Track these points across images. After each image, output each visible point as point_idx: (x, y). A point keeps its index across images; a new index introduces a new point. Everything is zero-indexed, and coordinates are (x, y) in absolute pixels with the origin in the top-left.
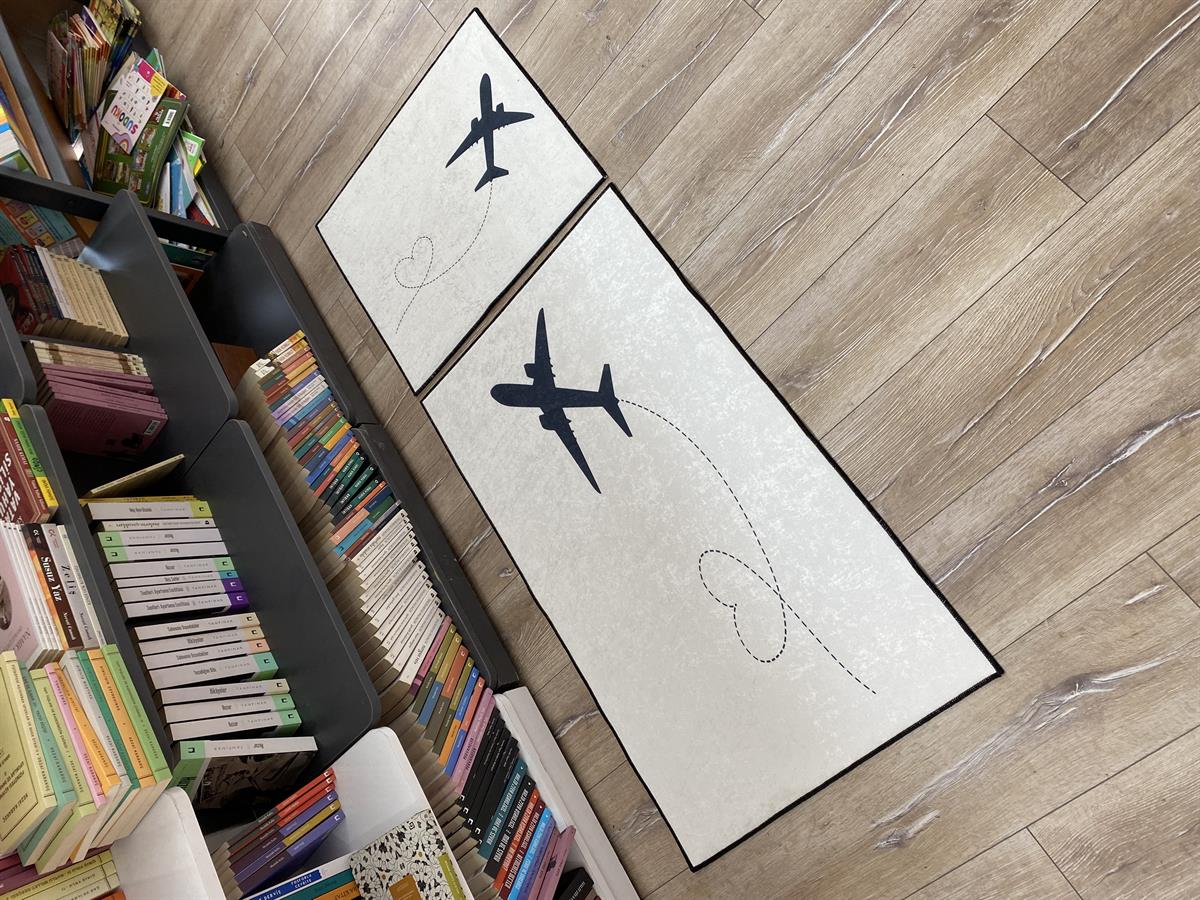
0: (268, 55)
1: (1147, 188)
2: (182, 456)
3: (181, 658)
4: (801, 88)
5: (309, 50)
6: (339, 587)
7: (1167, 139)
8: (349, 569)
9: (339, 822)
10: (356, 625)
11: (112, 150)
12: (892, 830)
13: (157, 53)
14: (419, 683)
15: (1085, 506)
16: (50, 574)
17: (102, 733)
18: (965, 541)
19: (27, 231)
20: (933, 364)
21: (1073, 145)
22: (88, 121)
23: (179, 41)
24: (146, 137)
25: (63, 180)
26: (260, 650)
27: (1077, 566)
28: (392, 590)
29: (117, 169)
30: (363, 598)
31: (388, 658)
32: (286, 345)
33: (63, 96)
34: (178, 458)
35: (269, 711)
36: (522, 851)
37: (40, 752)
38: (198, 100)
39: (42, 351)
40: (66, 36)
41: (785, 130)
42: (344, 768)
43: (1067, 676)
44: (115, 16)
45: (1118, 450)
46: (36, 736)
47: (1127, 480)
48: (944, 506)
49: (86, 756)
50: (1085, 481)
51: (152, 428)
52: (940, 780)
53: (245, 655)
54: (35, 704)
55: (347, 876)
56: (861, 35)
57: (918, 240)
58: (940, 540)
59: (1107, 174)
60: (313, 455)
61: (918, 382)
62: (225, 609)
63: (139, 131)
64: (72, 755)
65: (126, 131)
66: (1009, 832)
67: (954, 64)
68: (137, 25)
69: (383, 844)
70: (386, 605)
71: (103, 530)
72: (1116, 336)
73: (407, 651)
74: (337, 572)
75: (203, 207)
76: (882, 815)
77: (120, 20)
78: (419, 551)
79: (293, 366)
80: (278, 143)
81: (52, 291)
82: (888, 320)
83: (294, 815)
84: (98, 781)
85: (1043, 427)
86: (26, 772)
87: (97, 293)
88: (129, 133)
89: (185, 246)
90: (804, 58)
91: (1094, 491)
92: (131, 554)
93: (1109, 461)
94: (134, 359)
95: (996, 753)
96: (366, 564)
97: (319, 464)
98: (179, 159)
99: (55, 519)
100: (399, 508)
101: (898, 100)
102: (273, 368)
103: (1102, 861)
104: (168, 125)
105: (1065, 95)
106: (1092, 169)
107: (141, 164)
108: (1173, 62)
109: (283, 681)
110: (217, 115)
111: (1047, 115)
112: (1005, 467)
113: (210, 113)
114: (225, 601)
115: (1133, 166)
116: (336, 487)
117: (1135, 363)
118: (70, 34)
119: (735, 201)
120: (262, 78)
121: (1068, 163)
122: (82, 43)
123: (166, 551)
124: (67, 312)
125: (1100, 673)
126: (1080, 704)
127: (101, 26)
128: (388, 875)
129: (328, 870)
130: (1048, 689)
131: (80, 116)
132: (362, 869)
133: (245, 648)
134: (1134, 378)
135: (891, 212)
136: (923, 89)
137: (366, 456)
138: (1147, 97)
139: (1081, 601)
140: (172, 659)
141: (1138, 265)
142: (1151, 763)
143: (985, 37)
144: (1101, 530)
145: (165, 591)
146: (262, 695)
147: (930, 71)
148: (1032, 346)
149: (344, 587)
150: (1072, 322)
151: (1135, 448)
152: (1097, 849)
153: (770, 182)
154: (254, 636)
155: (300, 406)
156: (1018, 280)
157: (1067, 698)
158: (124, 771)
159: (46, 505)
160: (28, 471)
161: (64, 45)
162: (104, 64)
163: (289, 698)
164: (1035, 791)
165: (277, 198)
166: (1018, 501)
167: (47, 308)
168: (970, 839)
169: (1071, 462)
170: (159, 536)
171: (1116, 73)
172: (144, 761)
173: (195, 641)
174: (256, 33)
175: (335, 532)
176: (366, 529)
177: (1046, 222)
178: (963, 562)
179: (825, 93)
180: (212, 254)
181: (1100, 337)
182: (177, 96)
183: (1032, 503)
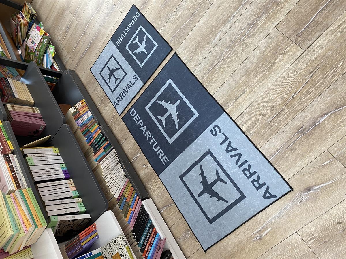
0: (72, 22)
1: (322, 46)
2: (50, 135)
3: (50, 192)
4: (223, 23)
5: (84, 20)
6: (95, 172)
7: (327, 32)
8: (98, 166)
9: (97, 238)
10: (101, 182)
11: (29, 51)
12: (258, 235)
13: (41, 24)
14: (120, 198)
15: (308, 138)
16: (11, 168)
17: (26, 213)
18: (275, 149)
19: (5, 74)
20: (263, 99)
21: (300, 35)
22: (23, 44)
23: (48, 20)
24: (39, 47)
25: (15, 59)
26: (73, 190)
27: (307, 155)
28: (111, 171)
29: (31, 56)
30: (103, 174)
31: (110, 191)
32: (79, 103)
33: (15, 37)
35: (76, 207)
36: (151, 245)
37: (9, 218)
38: (53, 36)
39: (9, 107)
40: (15, 20)
41: (219, 35)
42: (98, 223)
43: (306, 187)
44: (29, 13)
46: (7, 214)
47: (320, 130)
48: (268, 140)
49: (22, 219)
50: (308, 130)
51: (42, 128)
52: (271, 220)
53: (69, 191)
54: (7, 205)
55: (100, 254)
56: (239, 7)
57: (257, 65)
58: (267, 150)
59: (310, 43)
60: (88, 134)
61: (259, 105)
62: (63, 179)
63: (36, 45)
64: (18, 219)
65: (33, 45)
66: (292, 233)
67: (265, 14)
68: (36, 16)
69: (110, 244)
70: (110, 176)
71: (27, 157)
72: (316, 88)
73: (116, 189)
74: (95, 167)
75: (55, 66)
76: (255, 231)
77: (31, 14)
78: (119, 160)
79: (82, 109)
80: (76, 47)
81: (12, 90)
82: (250, 88)
83: (85, 236)
84: (25, 226)
85: (295, 116)
86: (5, 224)
87: (25, 90)
89: (50, 77)
90: (223, 14)
91: (311, 133)
92: (36, 163)
93: (315, 124)
94: (36, 109)
95: (286, 211)
96: (103, 165)
97: (89, 137)
98: (48, 53)
99: (13, 153)
100: (113, 148)
101: (250, 25)
102: (76, 110)
103: (319, 240)
104: (45, 43)
105: (297, 21)
106: (306, 41)
107: (37, 55)
108: (327, 10)
109: (80, 199)
110: (59, 40)
111: (292, 27)
112: (285, 128)
113: (57, 39)
114: (63, 176)
115: (317, 40)
116: (94, 143)
117: (321, 96)
118: (17, 19)
119: (205, 56)
120: (71, 29)
121: (299, 40)
122: (20, 21)
123: (46, 163)
124: (17, 96)
125: (315, 186)
126: (310, 195)
127: (25, 16)
128: (112, 253)
129: (94, 252)
130: (301, 191)
131: (20, 42)
132: (104, 252)
133: (69, 189)
134: (321, 100)
135: (250, 56)
137: (103, 134)
138: (321, 20)
139: (309, 165)
140: (48, 193)
141: (320, 68)
142: (331, 211)
143: (274, 6)
144: (314, 144)
145: (45, 173)
146: (74, 202)
147: (259, 17)
148: (291, 93)
149: (97, 171)
150: (302, 85)
151: (322, 120)
152: (317, 237)
153: (215, 50)
154: (72, 186)
155: (84, 120)
156: (286, 74)
157: (306, 193)
158: (33, 223)
159: (10, 149)
160: (5, 139)
161: (15, 22)
162: (26, 27)
163: (82, 203)
164: (298, 221)
165: (76, 63)
166: (289, 137)
167: (11, 95)
168: (280, 236)
169: (304, 125)
170: (44, 158)
171: (311, 14)
172: (39, 221)
173: (55, 188)
174: (69, 16)
175: (94, 155)
176: (104, 154)
177: (293, 57)
178: (274, 156)
179: (229, 24)
180: (58, 79)
181: (310, 89)
182: (47, 35)
183: (293, 138)
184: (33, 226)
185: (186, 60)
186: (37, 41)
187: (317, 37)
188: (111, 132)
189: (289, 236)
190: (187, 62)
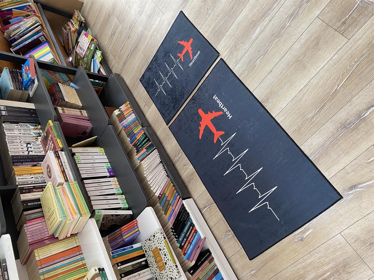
0: (118, 26)
1: (367, 33)
2: (96, 136)
3: (96, 188)
4: (263, 16)
5: (128, 24)
6: (137, 171)
8: (140, 165)
9: (139, 233)
10: (143, 180)
11: (79, 57)
12: (299, 236)
13: (89, 30)
14: (160, 196)
15: (353, 133)
16: (60, 164)
17: (73, 203)
18: (317, 146)
19: (56, 79)
20: (305, 94)
21: (344, 23)
22: (73, 50)
23: (95, 26)
24: (87, 53)
25: (65, 65)
26: (117, 187)
27: (351, 151)
28: (153, 170)
29: (80, 62)
30: (145, 173)
31: (151, 189)
32: (124, 106)
33: (66, 44)
34: (95, 137)
35: (119, 203)
36: (190, 243)
37: (58, 207)
38: (100, 41)
40: (66, 28)
42: (140, 219)
43: (350, 186)
44: (78, 21)
45: (363, 115)
46: (57, 203)
47: (366, 124)
48: (310, 136)
49: (69, 208)
50: (353, 125)
51: (89, 129)
53: (113, 189)
54: (57, 195)
55: (141, 248)
57: (298, 57)
58: (309, 147)
59: (355, 30)
60: (131, 135)
61: (301, 99)
62: (108, 177)
63: (85, 51)
64: (66, 208)
66: (335, 235)
67: (307, 3)
68: (84, 23)
69: (150, 239)
70: (151, 175)
71: (75, 155)
72: (360, 79)
73: (157, 187)
74: (137, 166)
75: (102, 70)
77: (80, 22)
78: (161, 160)
79: (126, 111)
80: (121, 50)
81: (62, 94)
82: (291, 82)
83: (126, 230)
84: (72, 215)
85: (339, 110)
86: (55, 212)
87: (74, 95)
88: (83, 52)
89: (97, 81)
90: (263, 7)
91: (356, 128)
92: (83, 161)
93: (360, 118)
94: (84, 111)
95: (329, 211)
96: (145, 165)
97: (133, 137)
98: (95, 58)
99: (62, 150)
100: (155, 149)
101: (291, 16)
102: (120, 112)
103: (364, 242)
104: (92, 49)
105: (341, 8)
106: (350, 29)
107: (86, 60)
109: (124, 196)
110: (105, 45)
111: (336, 14)
112: (328, 123)
113: (103, 45)
114: (108, 174)
115: (363, 27)
116: (137, 143)
117: (367, 87)
119: (245, 51)
120: (116, 33)
121: (343, 28)
122: (70, 29)
123: (92, 161)
124: (66, 100)
125: (360, 184)
126: (355, 194)
127: (75, 24)
128: (151, 247)
129: (135, 246)
130: (344, 190)
131: (71, 49)
132: (145, 246)
133: (113, 187)
134: (366, 92)
135: (290, 50)
136: (298, 12)
137: (146, 135)
139: (353, 162)
140: (93, 189)
141: (366, 57)
144: (359, 140)
145: (91, 171)
146: (117, 199)
147: (300, 6)
148: (334, 85)
149: (140, 170)
150: (346, 77)
151: (368, 114)
152: (362, 239)
153: (255, 45)
154: (116, 184)
155: (128, 122)
156: (329, 66)
157: (350, 192)
158: (78, 212)
159: (59, 147)
160: (55, 138)
161: (66, 30)
162: (76, 34)
163: (125, 200)
164: (342, 222)
165: (121, 66)
166: (332, 133)
167: (61, 99)
168: (323, 237)
169: (348, 120)
170: (90, 157)
172: (83, 210)
173: (100, 184)
174: (114, 21)
175: (136, 155)
176: (146, 154)
177: (337, 47)
178: (316, 153)
179: (269, 17)
180: (105, 83)
181: (355, 80)
182: (94, 41)
183: (337, 133)
184: (78, 214)
185: (226, 57)
186: (85, 47)
187: (362, 24)
188: (154, 134)
189: (332, 237)
190: (227, 60)
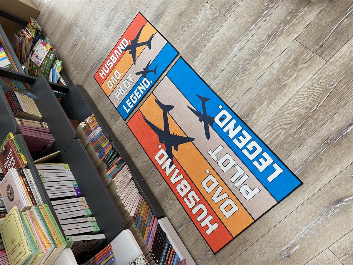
0: (80, 38)
1: (344, 56)
2: (60, 151)
3: (63, 211)
4: (241, 36)
5: (93, 35)
6: (109, 188)
7: (349, 42)
8: (112, 182)
9: (114, 261)
10: (115, 199)
11: (34, 66)
12: (286, 252)
13: (47, 39)
14: (136, 216)
15: (336, 148)
16: (26, 183)
17: (45, 231)
18: (300, 161)
20: (286, 110)
21: (321, 46)
22: (26, 59)
23: (53, 36)
24: (45, 62)
25: (22, 73)
26: (86, 208)
27: (335, 166)
28: (125, 188)
29: (35, 72)
30: (117, 191)
31: (126, 209)
32: (89, 118)
33: (19, 52)
34: (58, 152)
35: (90, 227)
37: (26, 237)
38: (59, 51)
39: (18, 121)
40: (20, 35)
42: (114, 244)
43: (336, 200)
46: (25, 232)
47: (348, 140)
48: (293, 152)
49: (40, 238)
50: (335, 141)
51: (50, 144)
52: (299, 236)
53: (82, 210)
54: (24, 223)
56: (257, 20)
57: (278, 76)
58: (293, 162)
59: (332, 53)
60: (99, 149)
61: (282, 116)
62: (75, 197)
63: (42, 60)
64: (36, 238)
65: (39, 60)
66: (323, 250)
67: (284, 27)
68: (41, 31)
70: (124, 193)
72: (340, 98)
73: (131, 206)
74: (109, 183)
75: (62, 81)
76: (282, 248)
77: (36, 30)
78: (132, 177)
79: (92, 124)
80: (84, 62)
81: (20, 104)
82: (271, 99)
83: (101, 258)
84: (44, 246)
85: (321, 126)
86: (22, 244)
87: (33, 105)
89: (57, 92)
90: (240, 28)
91: (338, 143)
92: (46, 180)
93: (341, 134)
94: (44, 123)
95: (316, 225)
96: (118, 181)
97: (101, 152)
98: (54, 68)
99: (27, 167)
100: (125, 164)
101: (269, 37)
102: (86, 125)
104: (51, 58)
105: (317, 33)
106: (327, 52)
107: (43, 70)
108: (347, 22)
109: (94, 217)
110: (65, 55)
111: (313, 38)
112: (310, 139)
113: (63, 55)
114: (75, 194)
115: (339, 50)
116: (107, 159)
117: (347, 106)
118: (21, 35)
119: (223, 68)
120: (79, 44)
121: (321, 51)
122: (25, 37)
123: (57, 179)
124: (24, 110)
125: (346, 198)
126: (341, 208)
127: (30, 32)
130: (330, 204)
131: (24, 57)
133: (82, 208)
134: (346, 110)
135: (270, 68)
136: (276, 34)
137: (114, 149)
138: (341, 32)
139: (337, 176)
140: (60, 211)
141: (344, 78)
143: (293, 18)
144: (342, 155)
145: (57, 191)
146: (88, 222)
147: (278, 29)
148: (315, 103)
149: (111, 188)
150: (326, 96)
151: (349, 130)
152: (351, 252)
153: (233, 62)
154: (84, 204)
155: (94, 135)
156: (309, 85)
157: (337, 206)
158: (52, 242)
159: (24, 163)
160: (18, 153)
161: (20, 38)
162: (31, 42)
163: (96, 223)
164: (330, 236)
165: (84, 77)
166: (315, 148)
167: (19, 109)
168: (311, 253)
169: (330, 136)
170: (54, 174)
171: (332, 26)
172: (58, 240)
173: (67, 206)
174: (77, 32)
175: (107, 171)
176: (117, 170)
177: (315, 68)
178: (300, 168)
179: (247, 37)
180: (65, 94)
181: (335, 99)
182: (54, 50)
183: (320, 148)
184: (53, 245)
185: (203, 73)
186: (43, 56)
187: (339, 48)
188: (122, 148)
189: (320, 252)
190: (203, 76)
